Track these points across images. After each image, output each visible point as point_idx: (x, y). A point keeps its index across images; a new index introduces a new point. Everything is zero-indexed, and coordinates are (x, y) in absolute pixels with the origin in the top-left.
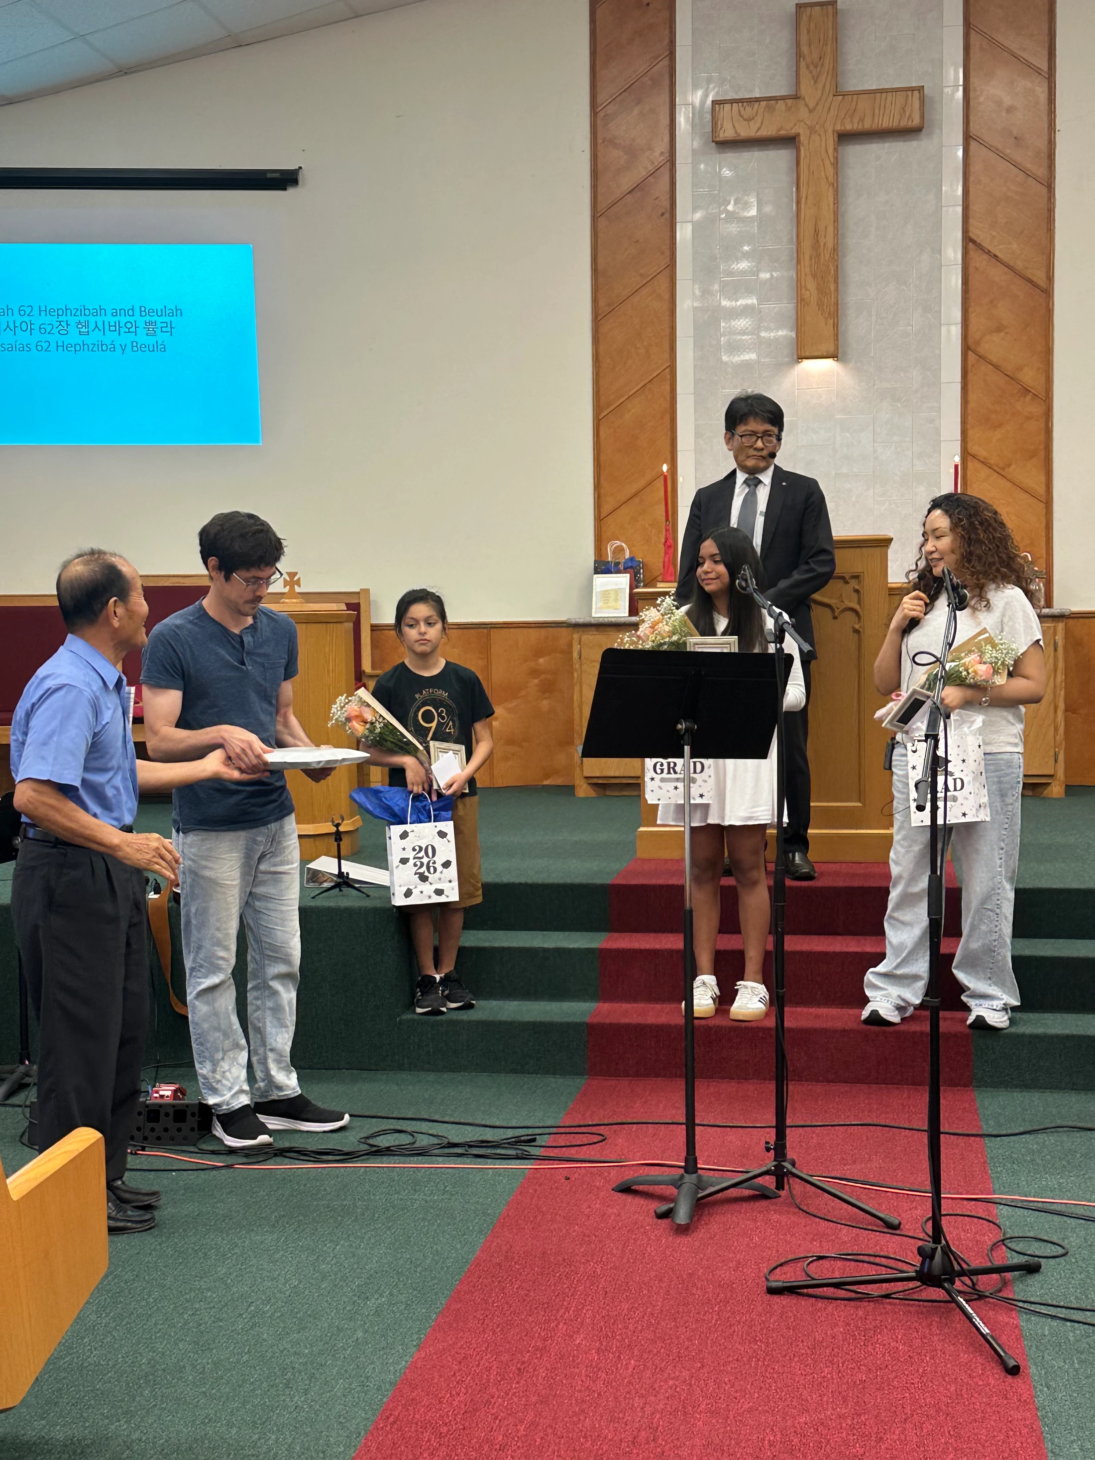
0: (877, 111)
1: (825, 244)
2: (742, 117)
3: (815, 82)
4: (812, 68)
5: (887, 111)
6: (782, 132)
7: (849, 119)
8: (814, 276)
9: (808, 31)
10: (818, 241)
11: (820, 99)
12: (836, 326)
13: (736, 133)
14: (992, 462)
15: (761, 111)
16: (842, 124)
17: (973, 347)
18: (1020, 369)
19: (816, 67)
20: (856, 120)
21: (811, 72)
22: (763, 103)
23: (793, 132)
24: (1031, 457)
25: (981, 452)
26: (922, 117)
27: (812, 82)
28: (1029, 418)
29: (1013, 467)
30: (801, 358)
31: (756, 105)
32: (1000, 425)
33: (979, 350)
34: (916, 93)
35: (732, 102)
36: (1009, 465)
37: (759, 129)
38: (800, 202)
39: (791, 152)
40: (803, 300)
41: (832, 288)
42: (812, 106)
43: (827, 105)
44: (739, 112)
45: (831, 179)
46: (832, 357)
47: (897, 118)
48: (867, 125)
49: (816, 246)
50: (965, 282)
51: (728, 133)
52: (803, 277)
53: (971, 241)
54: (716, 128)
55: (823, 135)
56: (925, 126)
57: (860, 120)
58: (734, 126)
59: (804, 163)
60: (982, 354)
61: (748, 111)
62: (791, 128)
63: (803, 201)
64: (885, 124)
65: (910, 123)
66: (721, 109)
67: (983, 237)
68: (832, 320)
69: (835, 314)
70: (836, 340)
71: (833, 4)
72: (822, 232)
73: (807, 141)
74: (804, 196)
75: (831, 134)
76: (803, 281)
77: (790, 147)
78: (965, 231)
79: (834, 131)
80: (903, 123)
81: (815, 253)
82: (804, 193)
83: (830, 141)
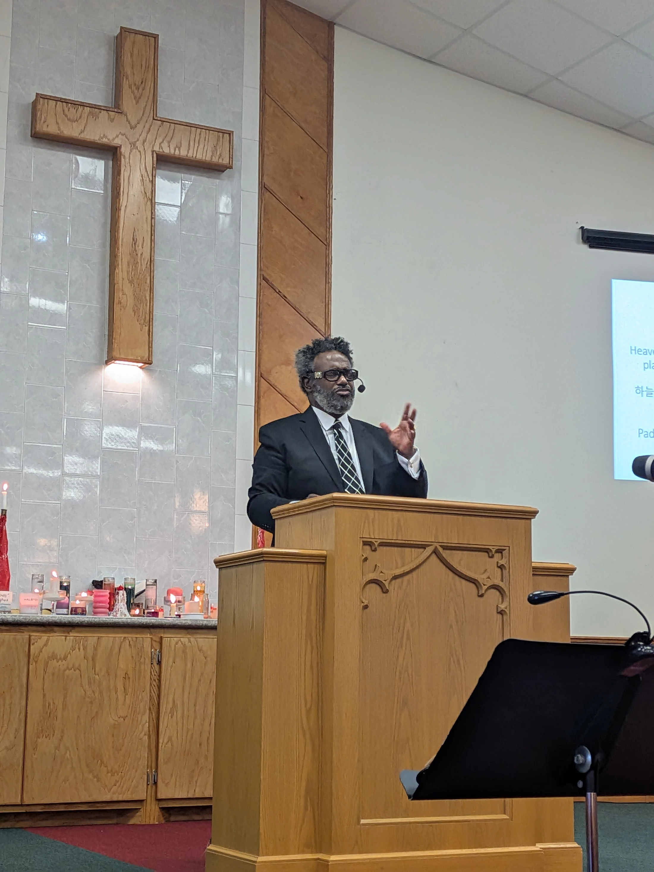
0: (192, 144)
1: (142, 254)
2: (66, 116)
3: (137, 102)
4: (134, 88)
5: (201, 146)
6: (105, 140)
7: (167, 144)
8: (131, 282)
9: (132, 56)
10: (135, 250)
11: (141, 119)
12: (150, 333)
13: (59, 129)
15: (85, 116)
16: (161, 147)
17: (265, 375)
19: (138, 88)
20: (172, 146)
21: (133, 92)
22: (87, 110)
23: (117, 142)
26: (231, 158)
27: (134, 102)
30: (110, 359)
31: (80, 108)
33: (271, 378)
34: (226, 136)
35: (57, 100)
37: (82, 132)
38: (120, 210)
39: (111, 163)
40: (120, 303)
41: (148, 298)
42: (133, 122)
43: (147, 126)
44: (64, 111)
45: (149, 194)
46: (145, 363)
47: (209, 154)
48: (183, 153)
49: (134, 253)
50: (259, 315)
51: (52, 129)
52: (120, 282)
53: (264, 279)
54: (36, 121)
55: (143, 153)
56: (231, 168)
57: (177, 147)
58: (57, 123)
59: (125, 174)
60: (272, 383)
61: (72, 112)
62: (113, 139)
63: (123, 208)
64: (199, 156)
65: (220, 161)
66: (44, 104)
67: (275, 277)
68: (147, 328)
69: (150, 322)
70: (150, 347)
71: (156, 37)
72: (139, 242)
73: (127, 155)
74: (124, 204)
75: (151, 153)
76: (120, 285)
77: (111, 158)
78: (259, 269)
79: (153, 151)
80: (215, 160)
81: (132, 260)
82: (123, 201)
83: (149, 160)
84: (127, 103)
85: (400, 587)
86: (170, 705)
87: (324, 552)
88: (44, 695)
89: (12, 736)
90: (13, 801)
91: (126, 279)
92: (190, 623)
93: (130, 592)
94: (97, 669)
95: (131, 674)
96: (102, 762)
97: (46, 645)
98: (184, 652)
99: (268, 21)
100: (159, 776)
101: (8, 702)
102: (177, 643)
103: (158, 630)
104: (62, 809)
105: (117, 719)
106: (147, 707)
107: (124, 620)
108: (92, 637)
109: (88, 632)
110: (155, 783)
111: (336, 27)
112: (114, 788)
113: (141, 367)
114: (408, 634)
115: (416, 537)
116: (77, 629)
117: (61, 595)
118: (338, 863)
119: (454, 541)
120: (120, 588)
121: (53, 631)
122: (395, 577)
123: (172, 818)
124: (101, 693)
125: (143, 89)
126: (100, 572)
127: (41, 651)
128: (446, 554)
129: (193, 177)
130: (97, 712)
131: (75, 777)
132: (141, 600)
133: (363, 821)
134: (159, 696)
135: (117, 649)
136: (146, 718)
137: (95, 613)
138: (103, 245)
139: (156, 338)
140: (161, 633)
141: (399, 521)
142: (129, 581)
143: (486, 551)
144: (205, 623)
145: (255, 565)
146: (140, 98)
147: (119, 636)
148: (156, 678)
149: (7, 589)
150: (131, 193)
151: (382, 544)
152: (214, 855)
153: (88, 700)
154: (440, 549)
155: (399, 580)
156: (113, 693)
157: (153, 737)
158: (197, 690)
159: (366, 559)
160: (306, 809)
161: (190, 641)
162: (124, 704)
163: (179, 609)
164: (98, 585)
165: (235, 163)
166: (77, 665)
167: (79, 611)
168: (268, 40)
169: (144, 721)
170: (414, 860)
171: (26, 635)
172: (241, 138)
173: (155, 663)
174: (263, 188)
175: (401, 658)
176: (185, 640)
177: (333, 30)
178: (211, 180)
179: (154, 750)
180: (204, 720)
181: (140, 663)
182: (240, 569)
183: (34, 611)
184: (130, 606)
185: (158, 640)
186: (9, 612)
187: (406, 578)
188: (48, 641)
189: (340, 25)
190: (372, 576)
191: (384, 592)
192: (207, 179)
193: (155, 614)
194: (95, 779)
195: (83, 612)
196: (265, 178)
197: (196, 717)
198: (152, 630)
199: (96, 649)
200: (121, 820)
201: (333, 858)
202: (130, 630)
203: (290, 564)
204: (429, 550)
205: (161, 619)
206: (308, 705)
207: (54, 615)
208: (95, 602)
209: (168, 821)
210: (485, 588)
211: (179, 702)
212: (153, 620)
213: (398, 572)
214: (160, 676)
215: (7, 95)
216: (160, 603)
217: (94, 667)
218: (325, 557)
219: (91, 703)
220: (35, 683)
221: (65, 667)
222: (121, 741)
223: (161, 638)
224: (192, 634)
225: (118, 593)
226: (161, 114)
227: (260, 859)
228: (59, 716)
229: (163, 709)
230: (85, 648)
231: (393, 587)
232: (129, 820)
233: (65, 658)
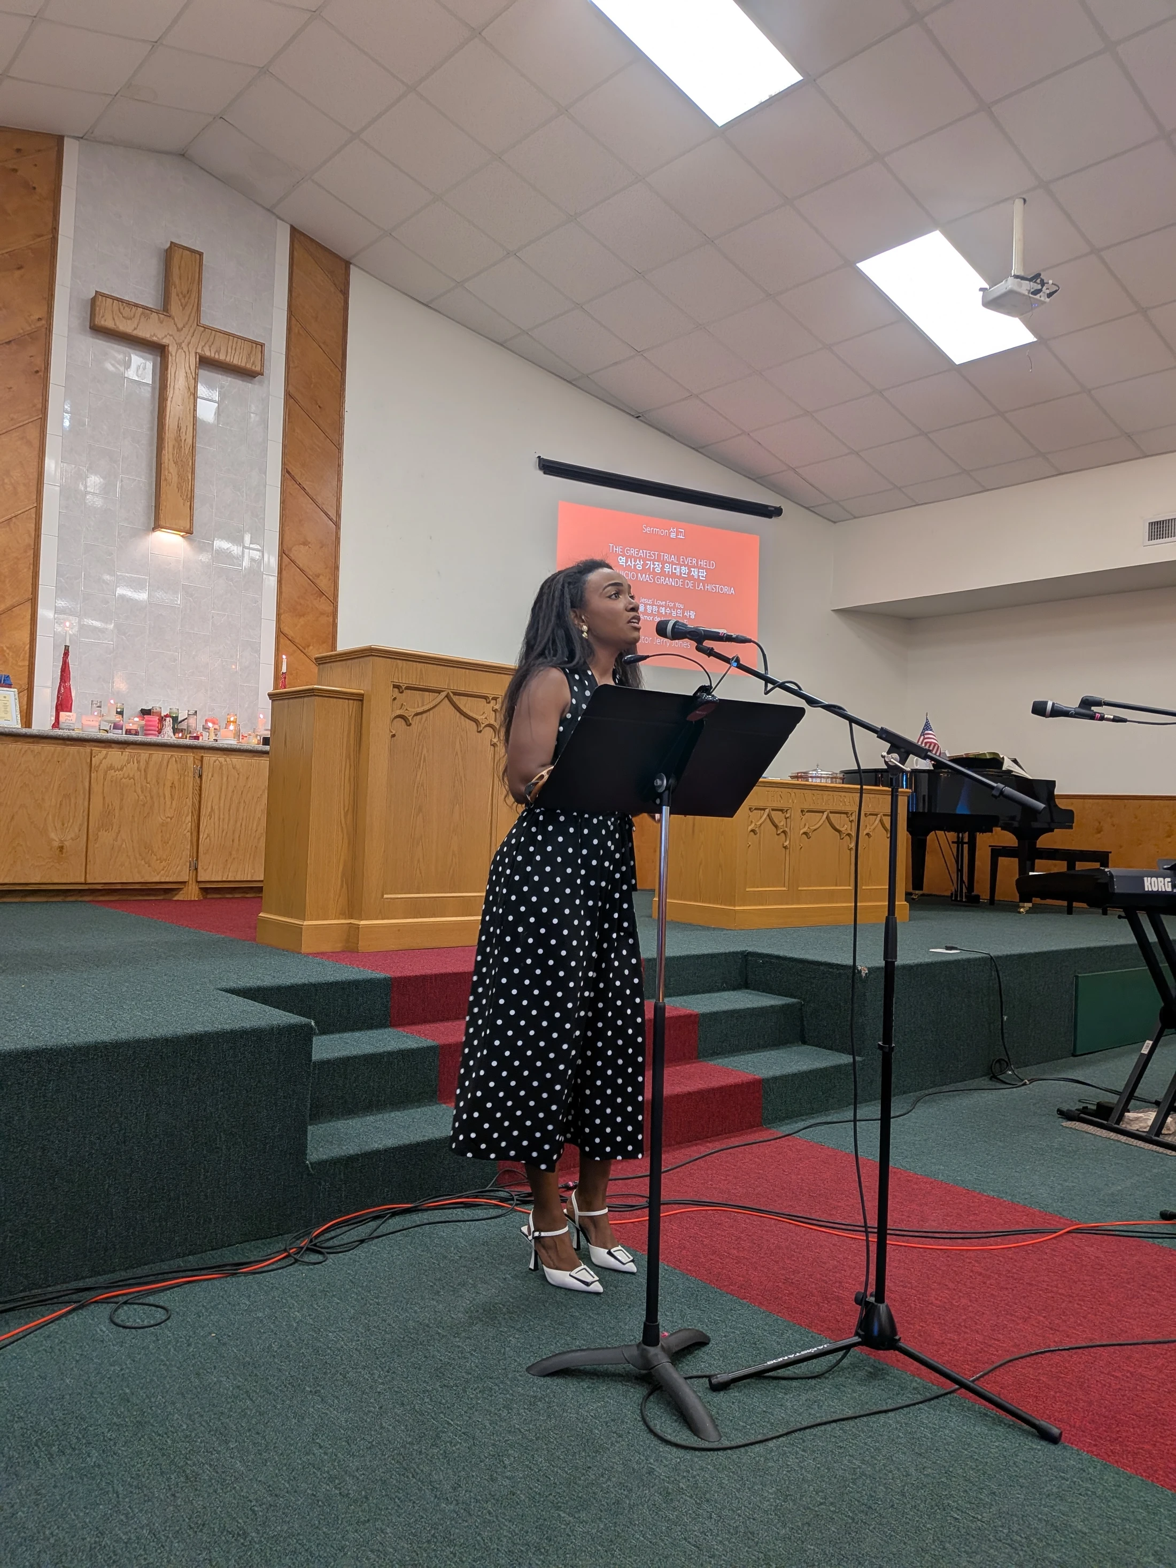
0: (230, 350)
1: (185, 441)
2: (121, 314)
3: (184, 309)
4: (180, 295)
5: (237, 353)
6: (155, 339)
7: (208, 348)
8: (176, 463)
9: (179, 268)
10: (180, 436)
11: (187, 324)
12: (192, 508)
13: (115, 325)
14: (297, 641)
15: (138, 315)
16: (202, 350)
17: (287, 553)
18: (318, 576)
19: (184, 297)
20: (213, 350)
21: (180, 299)
22: (140, 310)
23: (165, 341)
24: (323, 643)
25: (290, 633)
26: (262, 366)
27: (181, 308)
28: (322, 614)
29: (311, 647)
30: (157, 526)
31: (134, 309)
32: (303, 615)
33: (291, 555)
34: (259, 347)
35: (114, 299)
36: (308, 646)
37: (135, 329)
38: (167, 400)
39: (159, 359)
40: (166, 479)
41: (190, 478)
42: (180, 326)
43: (192, 331)
44: (119, 309)
45: (192, 390)
46: (187, 533)
47: (244, 360)
48: (222, 357)
49: (178, 439)
50: (283, 502)
51: (109, 323)
52: (166, 461)
53: (288, 472)
54: (95, 315)
55: (187, 353)
56: (262, 375)
57: (216, 351)
58: (114, 319)
59: (171, 370)
60: (293, 558)
61: (127, 311)
62: (163, 338)
63: (169, 399)
64: (235, 362)
65: (253, 368)
66: (102, 301)
67: (295, 471)
68: (189, 503)
69: (191, 499)
70: (191, 520)
71: (201, 254)
72: (183, 430)
73: (174, 354)
74: (171, 395)
75: (194, 355)
76: (166, 464)
77: (159, 354)
78: (283, 464)
79: (196, 353)
80: (249, 366)
81: (177, 444)
82: (170, 393)
83: (193, 360)
84: (175, 308)
85: (420, 722)
86: (209, 810)
87: (362, 692)
88: (104, 798)
89: (77, 830)
90: (78, 880)
91: (171, 460)
92: (226, 746)
93: (175, 719)
94: (149, 780)
95: (176, 784)
96: (153, 852)
97: (105, 758)
98: (221, 767)
99: (295, 253)
100: (200, 864)
101: (73, 801)
102: (215, 762)
103: (199, 751)
104: (119, 887)
105: (164, 818)
106: (190, 811)
107: (171, 741)
108: (144, 754)
109: (141, 749)
110: (196, 869)
111: (351, 266)
112: (162, 872)
113: (182, 536)
114: (425, 759)
115: (433, 684)
116: (132, 746)
117: (117, 718)
118: (366, 926)
119: (462, 689)
120: (167, 716)
121: (110, 747)
122: (417, 714)
123: (209, 896)
124: (152, 798)
125: (189, 298)
126: (147, 703)
127: (101, 763)
128: (455, 698)
129: (229, 379)
130: (148, 813)
131: (130, 863)
132: (184, 726)
133: (385, 896)
134: (200, 802)
135: (165, 762)
136: (189, 818)
137: (146, 735)
138: (151, 429)
139: (196, 513)
140: (202, 753)
141: (421, 670)
142: (175, 711)
143: (485, 698)
144: (238, 747)
145: (306, 699)
146: (186, 305)
147: (168, 754)
148: (198, 788)
149: (70, 711)
150: (176, 386)
151: (407, 688)
152: (265, 921)
153: (140, 802)
154: (451, 695)
155: (419, 717)
156: (162, 799)
157: (195, 834)
158: (231, 799)
159: (395, 699)
160: (342, 886)
161: (226, 761)
162: (171, 808)
163: (216, 735)
164: (145, 713)
165: (266, 372)
166: (131, 776)
167: (133, 732)
168: (295, 270)
169: (187, 822)
170: (422, 924)
171: (88, 749)
172: (270, 351)
173: (197, 777)
174: (288, 395)
175: (418, 777)
176: (222, 759)
177: (349, 267)
178: (245, 383)
179: (195, 844)
180: (236, 822)
181: (185, 776)
182: (291, 701)
183: (93, 730)
184: (175, 731)
185: (199, 758)
186: (73, 730)
187: (424, 715)
188: (107, 754)
189: (355, 265)
190: (399, 712)
191: (408, 725)
192: (241, 382)
193: (197, 738)
194: (147, 865)
195: (137, 733)
196: (290, 386)
197: (229, 820)
198: (195, 750)
199: (147, 763)
200: (167, 896)
201: (362, 922)
202: (176, 749)
203: (335, 700)
204: (444, 694)
205: (200, 742)
206: (346, 809)
207: (111, 734)
208: (146, 725)
209: (205, 898)
210: (483, 725)
211: (216, 808)
212: (195, 742)
213: (420, 710)
214: (201, 787)
215: (69, 290)
216: (200, 728)
217: (146, 778)
218: (363, 695)
219: (144, 805)
220: (96, 788)
221: (122, 776)
222: (168, 836)
223: (202, 757)
224: (228, 755)
225: (165, 720)
226: (204, 321)
227: (306, 923)
228: (117, 815)
229: (203, 812)
230: (138, 762)
231: (415, 722)
232: (173, 897)
233: (122, 769)
